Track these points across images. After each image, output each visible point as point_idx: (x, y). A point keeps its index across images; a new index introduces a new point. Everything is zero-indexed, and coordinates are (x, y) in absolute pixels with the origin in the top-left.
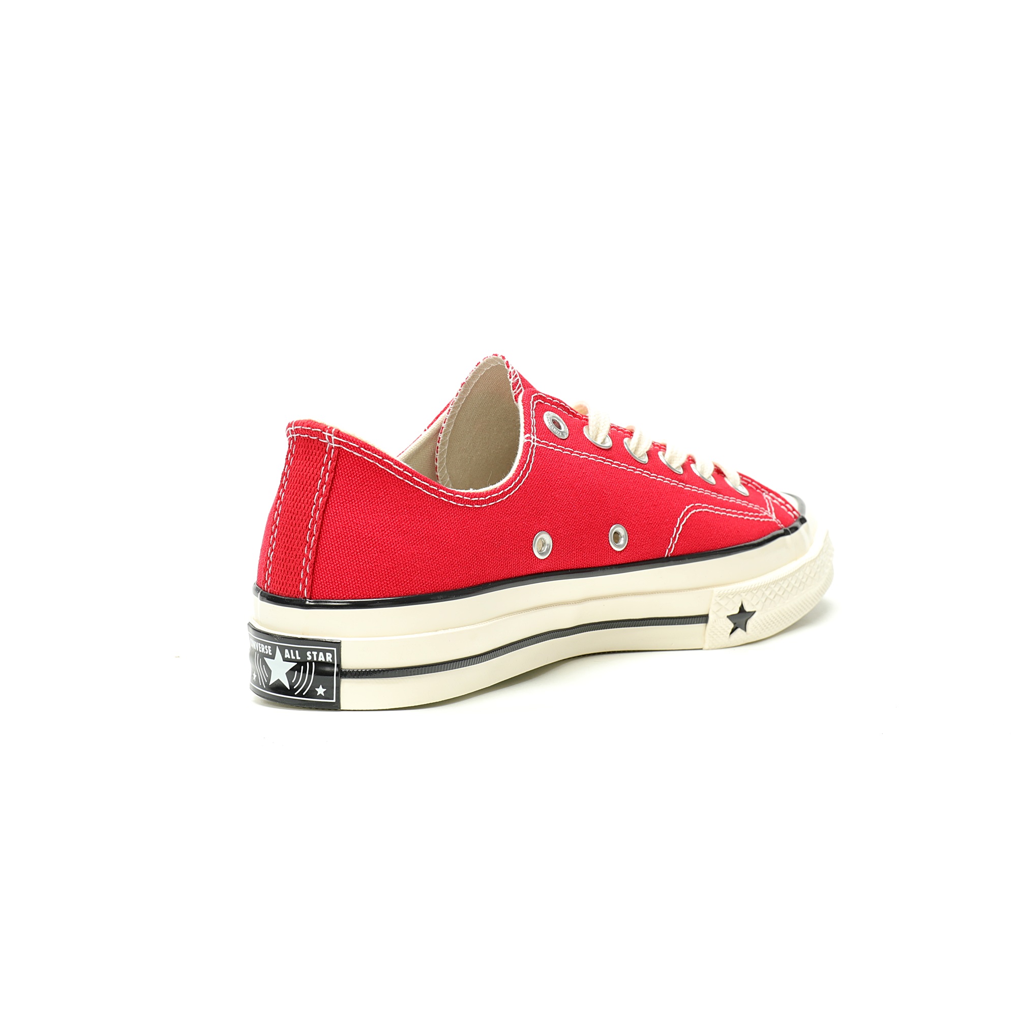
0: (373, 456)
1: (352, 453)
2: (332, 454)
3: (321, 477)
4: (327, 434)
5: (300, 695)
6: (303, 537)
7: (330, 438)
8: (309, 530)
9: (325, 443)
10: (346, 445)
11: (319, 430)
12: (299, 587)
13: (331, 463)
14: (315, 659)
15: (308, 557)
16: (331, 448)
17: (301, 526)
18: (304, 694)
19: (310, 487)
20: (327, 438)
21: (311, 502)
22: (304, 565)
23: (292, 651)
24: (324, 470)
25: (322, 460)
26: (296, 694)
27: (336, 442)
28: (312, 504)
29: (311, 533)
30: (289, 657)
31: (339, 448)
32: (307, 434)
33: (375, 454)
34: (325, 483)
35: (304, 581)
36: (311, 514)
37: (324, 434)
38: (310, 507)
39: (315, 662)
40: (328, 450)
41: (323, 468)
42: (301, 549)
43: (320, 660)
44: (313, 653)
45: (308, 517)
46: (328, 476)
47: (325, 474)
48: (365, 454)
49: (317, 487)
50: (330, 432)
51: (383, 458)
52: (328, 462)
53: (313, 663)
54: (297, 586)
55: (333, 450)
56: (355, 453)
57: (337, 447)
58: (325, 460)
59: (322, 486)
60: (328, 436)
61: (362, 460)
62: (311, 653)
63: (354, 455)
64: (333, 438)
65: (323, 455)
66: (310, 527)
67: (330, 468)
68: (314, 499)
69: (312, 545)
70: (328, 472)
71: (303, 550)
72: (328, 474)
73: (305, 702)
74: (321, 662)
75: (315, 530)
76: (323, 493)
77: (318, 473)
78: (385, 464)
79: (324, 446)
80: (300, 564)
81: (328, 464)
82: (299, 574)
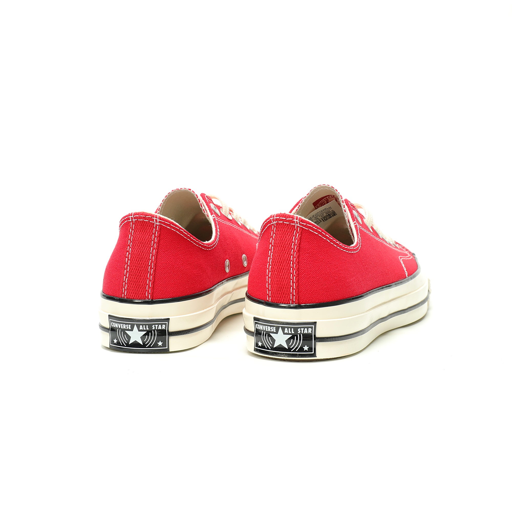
0: (176, 228)
1: (166, 227)
2: (157, 228)
3: (153, 240)
4: (155, 218)
5: (149, 347)
6: (146, 269)
7: (156, 220)
8: (149, 266)
9: (153, 223)
10: (164, 223)
11: (151, 217)
12: (146, 294)
13: (157, 233)
14: (156, 329)
15: (150, 279)
16: (157, 225)
17: (145, 264)
18: (151, 346)
19: (147, 245)
20: (155, 221)
21: (149, 252)
22: (148, 283)
23: (144, 326)
24: (154, 236)
25: (152, 231)
26: (147, 347)
27: (160, 222)
28: (150, 253)
29: (151, 267)
30: (142, 329)
31: (161, 225)
32: (143, 219)
33: (177, 227)
34: (155, 243)
35: (149, 291)
36: (150, 258)
37: (153, 219)
38: (149, 255)
39: (156, 330)
40: (155, 227)
41: (153, 235)
42: (146, 276)
43: (159, 329)
44: (156, 325)
45: (148, 259)
46: (157, 239)
47: (155, 238)
48: (172, 227)
49: (151, 245)
50: (157, 218)
51: (180, 229)
52: (156, 232)
53: (156, 331)
54: (145, 294)
55: (158, 227)
56: (167, 227)
57: (160, 225)
58: (154, 231)
59: (154, 244)
60: (155, 219)
61: (171, 230)
62: (155, 326)
63: (167, 228)
64: (158, 220)
65: (153, 229)
66: (150, 265)
67: (157, 235)
68: (150, 250)
69: (152, 273)
70: (156, 237)
71: (147, 276)
72: (156, 238)
73: (152, 350)
74: (160, 330)
75: (153, 266)
76: (155, 247)
77: (151, 238)
78: (180, 232)
79: (153, 224)
80: (146, 283)
81: (156, 233)
82: (145, 288)
